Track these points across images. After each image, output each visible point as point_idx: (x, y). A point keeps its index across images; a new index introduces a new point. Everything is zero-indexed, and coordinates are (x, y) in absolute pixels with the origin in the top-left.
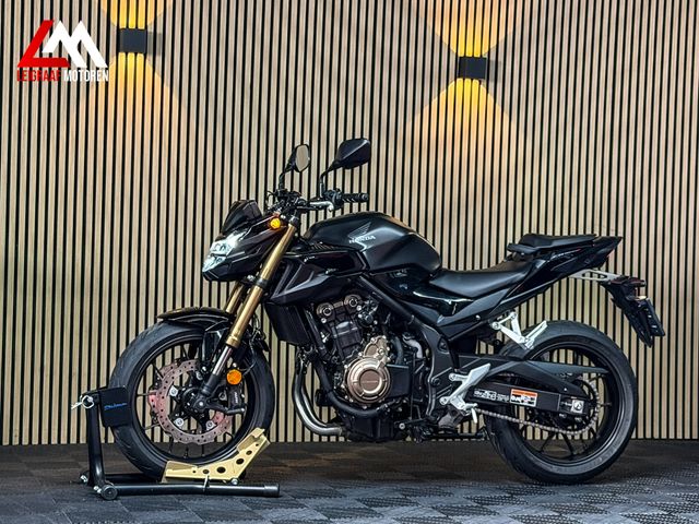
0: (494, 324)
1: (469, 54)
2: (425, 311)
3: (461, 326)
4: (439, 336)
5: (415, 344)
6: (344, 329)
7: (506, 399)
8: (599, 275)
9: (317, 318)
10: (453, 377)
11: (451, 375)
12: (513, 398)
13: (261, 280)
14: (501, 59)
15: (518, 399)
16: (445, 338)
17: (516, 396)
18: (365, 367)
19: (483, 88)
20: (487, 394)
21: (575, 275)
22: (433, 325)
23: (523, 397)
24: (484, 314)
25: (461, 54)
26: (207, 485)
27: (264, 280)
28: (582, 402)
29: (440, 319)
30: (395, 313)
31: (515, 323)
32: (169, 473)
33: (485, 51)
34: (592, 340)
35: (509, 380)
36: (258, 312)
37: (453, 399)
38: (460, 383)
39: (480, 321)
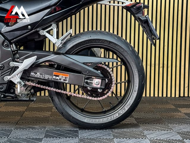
0: (41, 32)
3: (18, 33)
7: (50, 77)
10: (12, 64)
12: (54, 77)
15: (57, 78)
17: (56, 76)
20: (38, 75)
21: (101, 2)
23: (60, 77)
24: (34, 25)
31: (54, 31)
34: (110, 42)
35: (56, 66)
37: (12, 77)
38: (18, 67)
39: (31, 29)
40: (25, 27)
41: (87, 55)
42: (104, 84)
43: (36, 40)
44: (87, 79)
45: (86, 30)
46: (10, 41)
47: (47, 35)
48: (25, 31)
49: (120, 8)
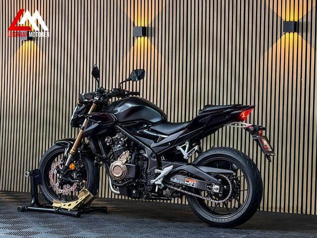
2: (146, 140)
3: (162, 148)
7: (183, 182)
8: (242, 125)
10: (157, 171)
11: (156, 170)
12: (186, 182)
15: (188, 183)
17: (187, 182)
18: (115, 164)
23: (190, 183)
24: (173, 142)
26: (58, 210)
28: (218, 187)
29: (153, 145)
32: (54, 205)
35: (189, 174)
37: (156, 181)
38: (160, 174)
39: (171, 146)
40: (166, 144)
41: (216, 168)
42: (222, 190)
43: (176, 153)
44: (210, 185)
45: (220, 146)
46: (156, 154)
47: (182, 150)
48: (167, 147)
49: (244, 130)
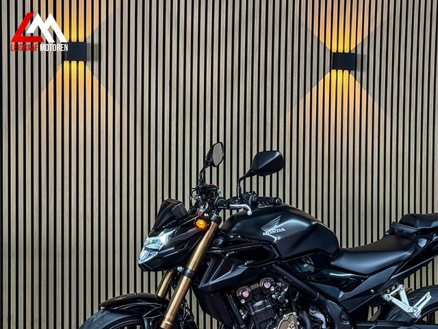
0: (385, 296)
1: (340, 50)
4: (340, 309)
5: (320, 316)
6: (260, 307)
9: (237, 300)
13: (188, 271)
14: (365, 52)
16: (345, 310)
19: (352, 77)
22: (335, 300)
25: (334, 50)
27: (191, 271)
30: (303, 291)
31: (403, 294)
33: (353, 47)
36: (187, 297)
